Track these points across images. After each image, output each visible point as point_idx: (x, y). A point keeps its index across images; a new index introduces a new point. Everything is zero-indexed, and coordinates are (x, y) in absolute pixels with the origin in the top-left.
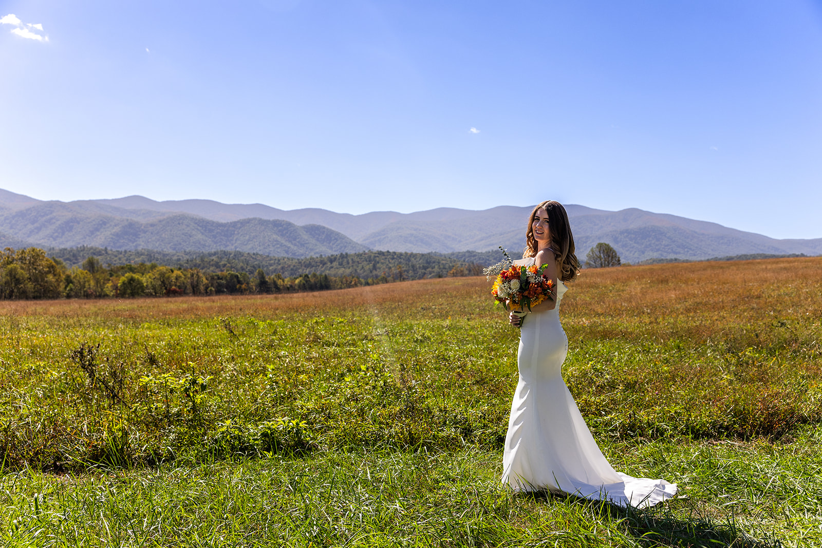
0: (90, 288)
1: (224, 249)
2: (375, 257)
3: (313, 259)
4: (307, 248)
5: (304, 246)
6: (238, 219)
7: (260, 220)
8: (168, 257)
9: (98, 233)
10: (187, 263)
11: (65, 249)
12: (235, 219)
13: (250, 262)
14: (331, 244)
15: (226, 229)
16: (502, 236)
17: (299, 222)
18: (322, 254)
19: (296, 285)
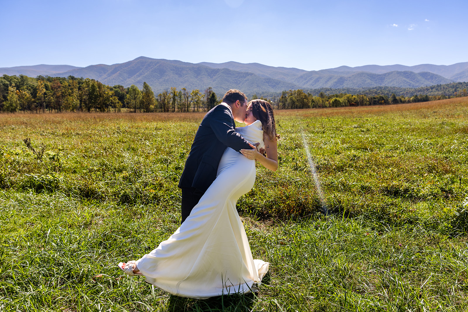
0: (320, 104)
1: (380, 86)
2: (456, 85)
3: (423, 88)
6: (387, 72)
8: (355, 90)
9: (328, 82)
10: (363, 93)
13: (391, 91)
14: (433, 80)
15: (381, 77)
18: (428, 85)
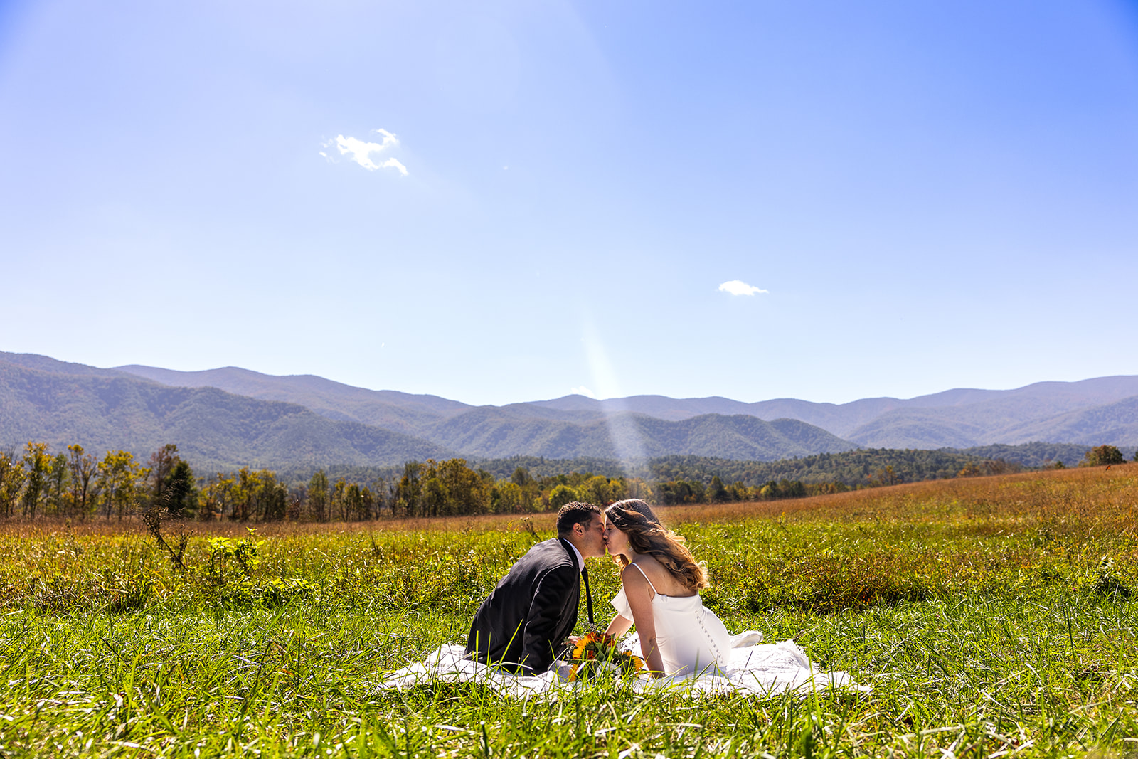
0: (518, 503)
1: (676, 454)
2: (866, 456)
3: (786, 461)
4: (778, 449)
5: (774, 446)
6: (693, 416)
7: (719, 416)
8: (611, 466)
9: (533, 440)
10: (633, 472)
11: (499, 460)
12: (689, 417)
13: (707, 468)
14: (808, 442)
15: (678, 429)
16: (1044, 423)
17: (767, 417)
18: (797, 455)
19: (762, 495)
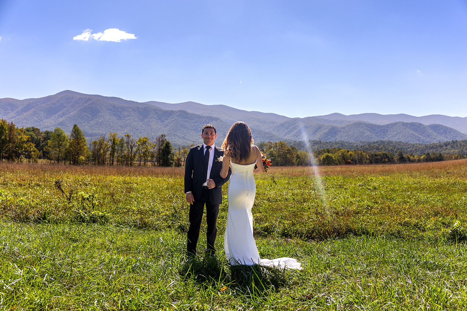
1: (382, 140)
3: (435, 144)
4: (431, 138)
5: (429, 137)
6: (390, 123)
7: (403, 123)
8: (352, 145)
9: (317, 133)
10: (361, 148)
12: (389, 123)
13: (396, 146)
14: (447, 135)
15: (383, 128)
17: (426, 123)
19: (421, 159)
